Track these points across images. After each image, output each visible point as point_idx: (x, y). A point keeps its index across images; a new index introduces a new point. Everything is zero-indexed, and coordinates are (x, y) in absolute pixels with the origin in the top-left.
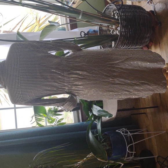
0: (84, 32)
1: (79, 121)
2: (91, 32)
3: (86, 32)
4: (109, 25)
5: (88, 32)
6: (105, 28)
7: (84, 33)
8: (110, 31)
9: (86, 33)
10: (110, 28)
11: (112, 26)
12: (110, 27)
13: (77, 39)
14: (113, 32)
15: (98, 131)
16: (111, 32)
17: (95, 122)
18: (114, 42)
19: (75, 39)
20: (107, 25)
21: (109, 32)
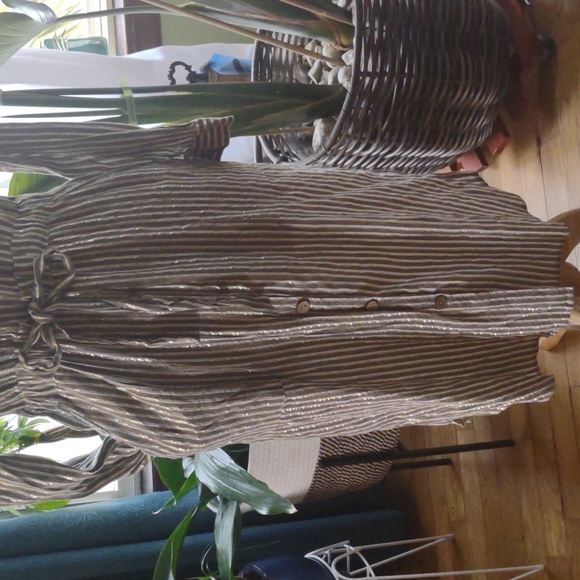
0: (188, 68)
1: (142, 489)
2: (223, 69)
3: (197, 69)
4: (303, 40)
5: (208, 67)
6: (284, 50)
7: (187, 72)
8: (308, 68)
9: (199, 72)
10: (307, 52)
11: (319, 44)
12: (308, 47)
13: (135, 95)
14: (319, 75)
15: (219, 559)
16: (311, 73)
17: (209, 505)
18: (324, 122)
19: (128, 94)
20: (297, 38)
21: (302, 74)
